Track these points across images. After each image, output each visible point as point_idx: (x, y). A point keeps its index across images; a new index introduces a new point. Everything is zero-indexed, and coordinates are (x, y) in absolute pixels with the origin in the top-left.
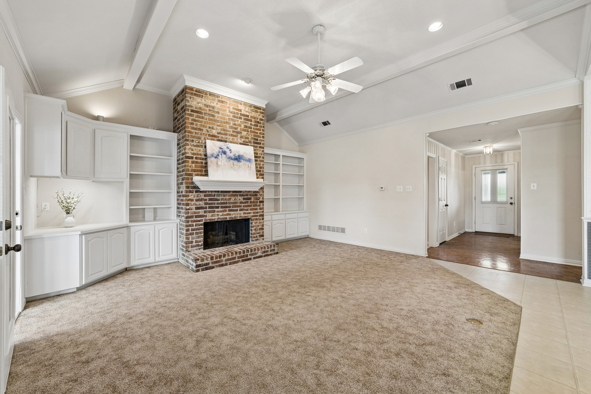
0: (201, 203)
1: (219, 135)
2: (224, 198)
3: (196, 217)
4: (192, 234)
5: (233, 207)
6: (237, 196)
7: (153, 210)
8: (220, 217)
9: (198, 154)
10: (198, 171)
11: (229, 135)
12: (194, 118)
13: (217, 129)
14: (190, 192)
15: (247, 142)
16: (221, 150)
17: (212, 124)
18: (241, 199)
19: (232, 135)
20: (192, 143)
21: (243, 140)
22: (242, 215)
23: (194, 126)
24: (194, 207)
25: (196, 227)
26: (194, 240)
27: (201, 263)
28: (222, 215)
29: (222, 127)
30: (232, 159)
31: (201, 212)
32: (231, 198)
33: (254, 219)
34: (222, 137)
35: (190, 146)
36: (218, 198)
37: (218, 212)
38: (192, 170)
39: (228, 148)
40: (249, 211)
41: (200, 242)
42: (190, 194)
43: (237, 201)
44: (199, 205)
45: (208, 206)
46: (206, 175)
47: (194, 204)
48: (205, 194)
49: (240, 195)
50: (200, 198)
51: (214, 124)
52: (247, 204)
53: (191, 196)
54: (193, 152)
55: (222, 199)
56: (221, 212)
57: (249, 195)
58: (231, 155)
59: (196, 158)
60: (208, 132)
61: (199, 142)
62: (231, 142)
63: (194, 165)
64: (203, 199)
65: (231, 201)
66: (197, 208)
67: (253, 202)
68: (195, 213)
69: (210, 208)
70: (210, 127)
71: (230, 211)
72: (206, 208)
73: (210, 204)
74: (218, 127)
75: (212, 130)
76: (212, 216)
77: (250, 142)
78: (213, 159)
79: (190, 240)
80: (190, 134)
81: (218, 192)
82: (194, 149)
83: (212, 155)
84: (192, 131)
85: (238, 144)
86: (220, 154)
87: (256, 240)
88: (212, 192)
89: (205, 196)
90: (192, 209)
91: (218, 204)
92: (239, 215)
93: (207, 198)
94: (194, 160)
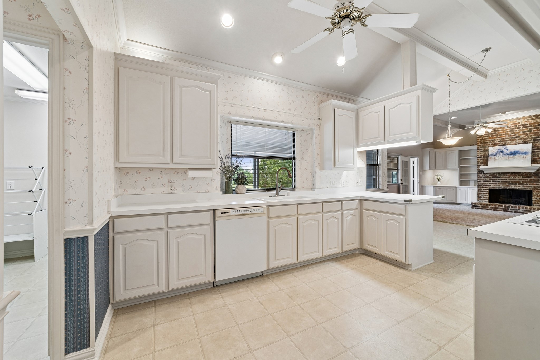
0: (487, 179)
1: (499, 143)
2: (504, 176)
3: (484, 185)
4: (480, 193)
5: (512, 182)
6: (516, 175)
7: (474, 182)
8: (500, 187)
9: (484, 155)
10: (485, 163)
11: (508, 141)
12: (482, 138)
13: (498, 140)
14: (480, 173)
15: (527, 141)
16: (499, 151)
17: (494, 138)
18: (520, 177)
19: (510, 140)
20: (481, 150)
21: (521, 141)
22: (522, 187)
23: (482, 142)
24: (482, 181)
25: (484, 190)
26: (482, 197)
27: (474, 205)
28: (503, 186)
29: (502, 137)
30: (507, 154)
31: (487, 183)
32: (510, 177)
33: (536, 191)
34: (502, 143)
35: (479, 152)
36: (499, 176)
37: (499, 184)
38: (481, 163)
39: (505, 148)
40: (529, 185)
41: (486, 198)
42: (480, 174)
43: (515, 179)
44: (486, 180)
45: (491, 180)
46: (487, 165)
47: (482, 179)
48: (490, 174)
49: (519, 175)
50: (486, 176)
51: (496, 138)
52: (526, 181)
53: (481, 175)
54: (481, 154)
55: (502, 177)
56: (502, 184)
57: (529, 175)
58: (508, 152)
59: (483, 157)
60: (491, 142)
61: (485, 149)
62: (510, 145)
63: (482, 161)
64: (488, 177)
65: (511, 178)
66: (484, 181)
67: (534, 180)
68: (483, 183)
69: (492, 181)
70: (492, 140)
71: (509, 184)
72: (490, 181)
73: (493, 179)
74: (499, 139)
75: (494, 141)
76: (495, 186)
77: (530, 141)
78: (493, 157)
79: (480, 196)
80: (479, 147)
81: (499, 173)
82: (482, 153)
83: (492, 155)
84: (481, 144)
85: (516, 144)
86: (498, 153)
87: (537, 205)
88: (494, 173)
89: (489, 175)
90: (481, 182)
91: (498, 180)
92: (518, 187)
93: (491, 176)
94: (482, 158)
